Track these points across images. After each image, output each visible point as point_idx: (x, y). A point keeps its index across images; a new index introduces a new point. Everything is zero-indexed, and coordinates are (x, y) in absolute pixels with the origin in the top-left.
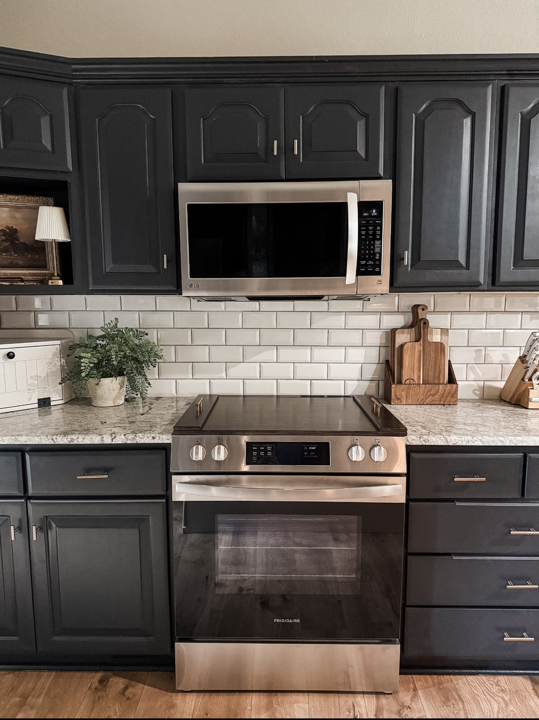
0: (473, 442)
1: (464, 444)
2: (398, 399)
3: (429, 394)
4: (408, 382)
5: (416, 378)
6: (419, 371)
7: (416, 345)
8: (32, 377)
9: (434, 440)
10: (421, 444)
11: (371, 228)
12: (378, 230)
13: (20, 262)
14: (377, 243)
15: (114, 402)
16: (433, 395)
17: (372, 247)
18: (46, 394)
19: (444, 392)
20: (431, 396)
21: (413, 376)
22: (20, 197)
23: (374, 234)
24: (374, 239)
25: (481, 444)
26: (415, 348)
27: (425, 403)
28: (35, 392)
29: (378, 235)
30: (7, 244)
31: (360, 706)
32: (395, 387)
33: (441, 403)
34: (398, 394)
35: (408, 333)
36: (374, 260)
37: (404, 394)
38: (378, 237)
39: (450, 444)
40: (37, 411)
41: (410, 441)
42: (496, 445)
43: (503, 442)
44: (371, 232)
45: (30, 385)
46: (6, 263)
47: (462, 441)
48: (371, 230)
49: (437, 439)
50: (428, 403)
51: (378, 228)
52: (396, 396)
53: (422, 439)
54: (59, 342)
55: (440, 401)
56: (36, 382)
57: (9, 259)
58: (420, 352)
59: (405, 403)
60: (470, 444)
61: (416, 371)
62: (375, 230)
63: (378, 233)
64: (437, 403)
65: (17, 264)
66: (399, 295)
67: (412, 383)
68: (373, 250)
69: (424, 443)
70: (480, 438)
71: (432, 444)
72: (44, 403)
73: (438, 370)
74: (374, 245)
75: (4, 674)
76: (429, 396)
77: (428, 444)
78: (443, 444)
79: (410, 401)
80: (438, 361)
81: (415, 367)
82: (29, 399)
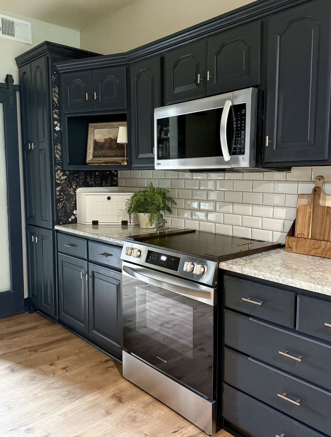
0: (258, 275)
1: (253, 275)
2: (290, 247)
3: (313, 247)
4: (299, 236)
5: (306, 234)
6: (309, 228)
7: (308, 208)
8: (119, 210)
9: (235, 269)
10: (228, 269)
11: (239, 122)
12: (243, 124)
13: (119, 154)
14: (243, 132)
15: (146, 226)
16: (316, 249)
17: (240, 135)
18: (126, 219)
19: (325, 248)
20: (314, 249)
21: (304, 231)
22: (122, 123)
23: (241, 126)
24: (241, 130)
25: (263, 278)
26: (307, 210)
27: (310, 254)
28: (120, 217)
29: (243, 126)
30: (116, 145)
31: (186, 429)
32: (288, 238)
33: (323, 256)
34: (290, 244)
35: (306, 198)
36: (241, 144)
37: (294, 244)
38: (243, 128)
39: (244, 273)
40: (121, 226)
41: (222, 267)
42: (273, 281)
43: (278, 280)
44: (239, 125)
45: (118, 213)
46: (114, 154)
47: (251, 273)
48: (239, 124)
49: (237, 268)
50: (312, 254)
51: (243, 122)
52: (288, 245)
53: (228, 267)
54: (132, 194)
55: (322, 254)
56: (121, 213)
57: (115, 153)
58: (310, 213)
59: (295, 252)
60: (256, 276)
61: (306, 228)
62: (241, 123)
63: (243, 125)
64: (319, 255)
65: (118, 155)
66: (312, 168)
67: (302, 237)
68: (240, 137)
69: (229, 269)
70: (263, 273)
71: (234, 271)
72: (124, 223)
73: (323, 229)
74: (240, 134)
75: (84, 342)
76: (313, 249)
77: (231, 270)
78: (240, 272)
79: (298, 251)
80: (324, 222)
81: (306, 224)
82: (118, 220)
